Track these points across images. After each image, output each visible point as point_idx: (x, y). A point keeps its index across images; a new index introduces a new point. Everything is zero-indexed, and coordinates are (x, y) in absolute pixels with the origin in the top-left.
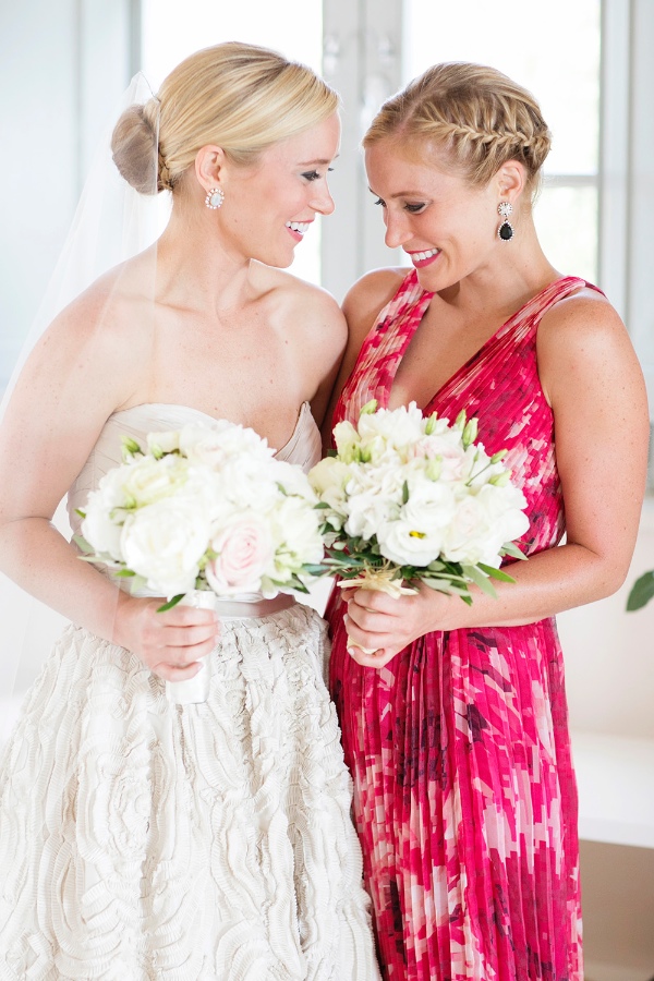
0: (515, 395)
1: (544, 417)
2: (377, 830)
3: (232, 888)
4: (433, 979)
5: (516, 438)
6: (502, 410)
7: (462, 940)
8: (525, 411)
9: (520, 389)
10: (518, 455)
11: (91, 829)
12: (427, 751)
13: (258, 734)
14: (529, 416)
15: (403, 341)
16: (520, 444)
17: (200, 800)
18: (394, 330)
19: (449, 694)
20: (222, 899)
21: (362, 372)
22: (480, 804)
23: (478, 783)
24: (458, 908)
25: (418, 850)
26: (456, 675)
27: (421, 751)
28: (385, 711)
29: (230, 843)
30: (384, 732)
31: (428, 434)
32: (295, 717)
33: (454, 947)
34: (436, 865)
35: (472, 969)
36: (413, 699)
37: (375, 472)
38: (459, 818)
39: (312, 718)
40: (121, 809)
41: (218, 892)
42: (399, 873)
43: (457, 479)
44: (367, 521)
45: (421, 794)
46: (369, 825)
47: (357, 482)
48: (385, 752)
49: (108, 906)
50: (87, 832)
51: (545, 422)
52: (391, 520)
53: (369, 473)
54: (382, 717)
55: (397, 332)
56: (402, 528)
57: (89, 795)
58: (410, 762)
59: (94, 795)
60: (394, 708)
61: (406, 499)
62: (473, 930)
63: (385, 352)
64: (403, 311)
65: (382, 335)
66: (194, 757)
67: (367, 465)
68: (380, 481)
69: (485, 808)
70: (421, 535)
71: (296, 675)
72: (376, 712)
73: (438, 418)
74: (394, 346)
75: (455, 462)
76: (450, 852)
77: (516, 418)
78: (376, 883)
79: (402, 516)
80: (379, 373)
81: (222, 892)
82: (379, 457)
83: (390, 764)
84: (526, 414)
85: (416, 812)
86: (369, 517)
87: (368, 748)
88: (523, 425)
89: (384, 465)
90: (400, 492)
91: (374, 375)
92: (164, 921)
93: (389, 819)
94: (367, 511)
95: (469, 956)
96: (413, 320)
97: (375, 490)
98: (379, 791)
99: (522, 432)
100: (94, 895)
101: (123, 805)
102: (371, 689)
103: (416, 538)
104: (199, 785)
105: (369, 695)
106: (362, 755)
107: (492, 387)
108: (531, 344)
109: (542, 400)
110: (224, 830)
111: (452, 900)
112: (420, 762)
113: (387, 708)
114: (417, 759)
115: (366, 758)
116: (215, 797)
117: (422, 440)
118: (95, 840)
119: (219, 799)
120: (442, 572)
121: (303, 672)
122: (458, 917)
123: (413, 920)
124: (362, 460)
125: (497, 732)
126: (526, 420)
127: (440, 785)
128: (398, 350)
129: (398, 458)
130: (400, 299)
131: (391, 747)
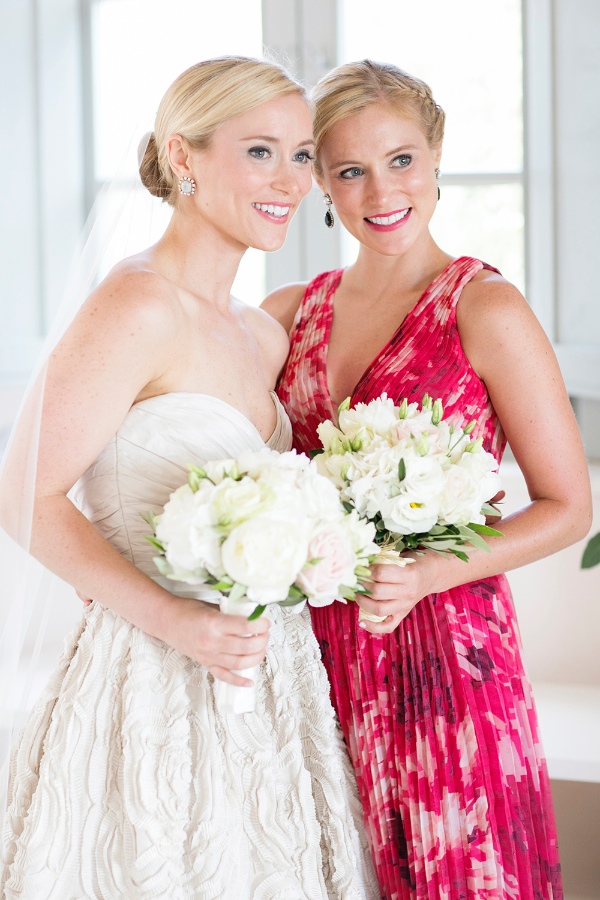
0: (451, 369)
1: (476, 386)
2: (377, 769)
3: (263, 843)
4: (445, 897)
5: (454, 406)
6: (440, 383)
7: (482, 857)
8: (460, 382)
9: (454, 364)
10: (456, 420)
11: (139, 798)
12: (431, 688)
13: (281, 695)
14: (464, 387)
15: (323, 331)
16: (457, 411)
17: (231, 762)
18: (312, 327)
19: (448, 637)
20: (254, 853)
21: (295, 364)
22: (495, 736)
23: (490, 716)
24: (477, 830)
25: (425, 779)
26: (453, 620)
27: (424, 689)
28: (380, 658)
29: (260, 801)
30: (380, 678)
31: (402, 418)
32: (296, 676)
33: (476, 864)
34: (450, 792)
35: (496, 881)
36: (410, 642)
37: (369, 457)
38: (474, 746)
39: (314, 673)
40: (169, 777)
41: (251, 847)
42: (402, 803)
43: (438, 452)
44: (369, 501)
45: (428, 728)
46: (368, 767)
47: (355, 468)
48: (383, 696)
49: (160, 869)
50: (137, 801)
51: (477, 389)
52: (391, 497)
53: (365, 459)
54: (378, 664)
55: (315, 326)
56: (403, 501)
57: (136, 766)
58: (411, 699)
59: (139, 766)
60: (388, 653)
61: (402, 477)
62: (495, 848)
63: (311, 344)
64: (314, 311)
65: (302, 332)
66: (224, 723)
67: (360, 453)
68: (377, 464)
69: (499, 739)
70: (418, 505)
71: (293, 637)
72: (372, 660)
73: (409, 403)
74: (317, 338)
75: (434, 438)
76: (466, 779)
77: (453, 390)
78: (376, 820)
79: (402, 490)
80: (313, 363)
81: (254, 847)
82: (369, 444)
83: (389, 705)
84: (461, 385)
85: (422, 746)
86: (371, 496)
87: (365, 693)
88: (459, 395)
89: (376, 449)
90: (396, 470)
91: (309, 364)
92: (206, 878)
93: (390, 756)
94: (369, 491)
95: (490, 872)
96: (326, 314)
97: (372, 473)
98: (379, 733)
99: (459, 400)
100: (147, 858)
101: (170, 773)
102: (364, 642)
103: (416, 509)
104: (230, 749)
105: (363, 647)
106: (359, 703)
107: (430, 365)
108: (453, 324)
109: (471, 372)
110: (254, 789)
111: (470, 822)
112: (424, 699)
113: (382, 654)
114: (420, 696)
115: (364, 705)
116: (245, 759)
117: (401, 423)
118: (143, 807)
119: (249, 760)
120: (444, 534)
121: (300, 634)
122: (478, 836)
123: (421, 846)
124: (354, 450)
125: (501, 671)
126: (461, 390)
127: (449, 720)
128: (322, 340)
129: (386, 442)
130: (308, 302)
131: (389, 690)
